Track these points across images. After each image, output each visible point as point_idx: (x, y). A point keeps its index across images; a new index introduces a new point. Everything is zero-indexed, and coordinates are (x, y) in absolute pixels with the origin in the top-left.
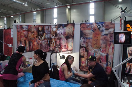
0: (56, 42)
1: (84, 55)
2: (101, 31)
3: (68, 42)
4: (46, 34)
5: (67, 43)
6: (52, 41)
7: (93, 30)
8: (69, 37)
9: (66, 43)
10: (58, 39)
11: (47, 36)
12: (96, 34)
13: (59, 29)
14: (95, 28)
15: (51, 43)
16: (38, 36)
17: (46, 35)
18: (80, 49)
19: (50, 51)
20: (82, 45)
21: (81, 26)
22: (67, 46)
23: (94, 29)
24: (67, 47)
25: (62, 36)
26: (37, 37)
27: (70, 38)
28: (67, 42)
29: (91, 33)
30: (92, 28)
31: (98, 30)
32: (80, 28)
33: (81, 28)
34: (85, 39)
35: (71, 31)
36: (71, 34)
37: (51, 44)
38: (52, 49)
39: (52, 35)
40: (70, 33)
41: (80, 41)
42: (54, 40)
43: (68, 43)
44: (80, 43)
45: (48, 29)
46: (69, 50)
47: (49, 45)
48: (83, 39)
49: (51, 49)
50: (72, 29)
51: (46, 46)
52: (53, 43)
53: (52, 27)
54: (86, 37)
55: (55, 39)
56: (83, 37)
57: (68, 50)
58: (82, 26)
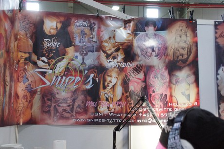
0: (125, 84)
3: (174, 81)
4: (76, 51)
5: (171, 88)
6: (108, 79)
9: (167, 84)
11: (80, 57)
13: (142, 33)
15: (105, 88)
16: (34, 57)
17: (78, 54)
18: (219, 104)
19: (95, 117)
21: (219, 32)
22: (171, 96)
24: (171, 101)
26: (28, 59)
27: (180, 69)
28: (170, 81)
32: (216, 38)
33: (217, 35)
35: (183, 45)
36: (182, 55)
37: (102, 92)
38: (106, 112)
39: (108, 56)
41: (217, 79)
42: (114, 74)
43: (173, 86)
44: (218, 86)
45: (87, 30)
47: (94, 95)
49: (103, 109)
51: (74, 100)
52: (111, 85)
53: (107, 26)
55: (121, 70)
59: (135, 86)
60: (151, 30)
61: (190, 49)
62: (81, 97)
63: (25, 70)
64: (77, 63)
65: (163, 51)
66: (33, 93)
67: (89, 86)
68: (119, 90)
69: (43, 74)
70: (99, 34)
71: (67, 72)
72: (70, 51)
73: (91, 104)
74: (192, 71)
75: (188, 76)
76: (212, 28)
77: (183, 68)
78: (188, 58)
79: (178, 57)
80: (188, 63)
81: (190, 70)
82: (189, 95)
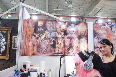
0: (64, 43)
2: (113, 32)
3: (80, 42)
4: (48, 32)
5: (79, 44)
6: (59, 41)
7: (106, 31)
9: (78, 43)
10: (68, 38)
11: (49, 34)
12: (109, 35)
13: (70, 26)
14: (108, 29)
15: (57, 44)
16: (35, 34)
17: (49, 33)
19: (54, 54)
20: (96, 46)
21: (94, 26)
22: (79, 47)
23: (107, 29)
24: (79, 48)
25: (74, 35)
26: (33, 34)
27: (82, 38)
28: (79, 42)
29: (104, 33)
30: (105, 28)
31: (111, 31)
32: (93, 28)
33: (94, 27)
34: (99, 39)
35: (83, 30)
36: (83, 33)
37: (56, 45)
38: (58, 52)
39: (58, 34)
40: (83, 32)
41: (94, 41)
42: (61, 40)
43: (80, 44)
44: (94, 43)
45: (52, 25)
47: (54, 46)
48: (96, 39)
49: (57, 51)
50: (85, 28)
51: (47, 48)
52: (59, 43)
53: (58, 24)
54: (100, 37)
55: (63, 38)
56: (97, 37)
59: (67, 44)
60: (73, 25)
61: (85, 31)
62: (50, 47)
63: (32, 38)
64: (48, 36)
65: (77, 32)
66: (34, 45)
67: (52, 43)
68: (62, 45)
69: (37, 39)
70: (56, 26)
71: (45, 38)
72: (46, 31)
73: (53, 49)
74: (86, 39)
75: (85, 40)
76: (92, 25)
78: (85, 34)
79: (81, 34)
80: (85, 36)
81: (86, 38)
82: (85, 46)
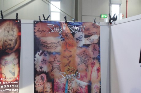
1: (45, 90)
2: (77, 39)
3: (3, 63)
5: (1, 68)
7: (61, 38)
8: (7, 51)
12: (68, 45)
14: (65, 33)
18: (35, 77)
20: (38, 69)
22: (1, 74)
23: (64, 35)
29: (58, 42)
30: (61, 32)
31: (72, 37)
32: (34, 32)
33: (36, 31)
34: (45, 55)
35: (11, 38)
36: (10, 45)
40: (9, 42)
41: (35, 60)
44: (35, 65)
46: (6, 84)
48: (40, 55)
50: (15, 33)
54: (49, 50)
56: (41, 51)
57: (4, 83)
58: (39, 27)
61: (16, 40)
76: (33, 25)
77: (10, 54)
78: (14, 46)
80: (14, 50)
82: (14, 72)
